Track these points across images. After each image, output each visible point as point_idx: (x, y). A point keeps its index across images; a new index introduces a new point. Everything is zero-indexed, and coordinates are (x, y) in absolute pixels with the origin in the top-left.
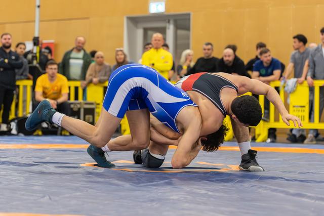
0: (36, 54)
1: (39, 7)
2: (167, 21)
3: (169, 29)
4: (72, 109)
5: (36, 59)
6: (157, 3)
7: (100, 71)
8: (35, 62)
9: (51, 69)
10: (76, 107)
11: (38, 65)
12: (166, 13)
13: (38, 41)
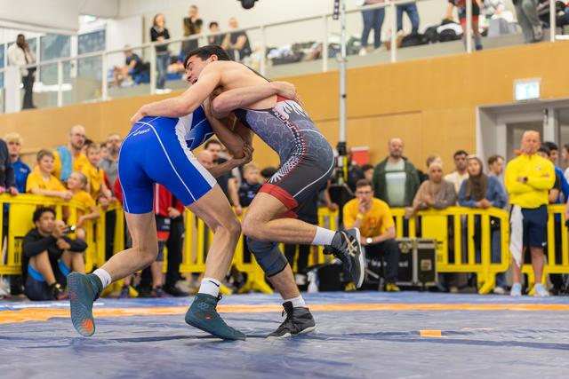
0: (342, 167)
1: (344, 96)
2: (544, 111)
3: (547, 123)
4: (400, 250)
5: (343, 176)
6: (527, 85)
7: (437, 193)
8: (341, 181)
9: (361, 192)
10: (405, 247)
11: (345, 185)
12: (542, 100)
13: (345, 148)
